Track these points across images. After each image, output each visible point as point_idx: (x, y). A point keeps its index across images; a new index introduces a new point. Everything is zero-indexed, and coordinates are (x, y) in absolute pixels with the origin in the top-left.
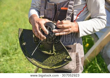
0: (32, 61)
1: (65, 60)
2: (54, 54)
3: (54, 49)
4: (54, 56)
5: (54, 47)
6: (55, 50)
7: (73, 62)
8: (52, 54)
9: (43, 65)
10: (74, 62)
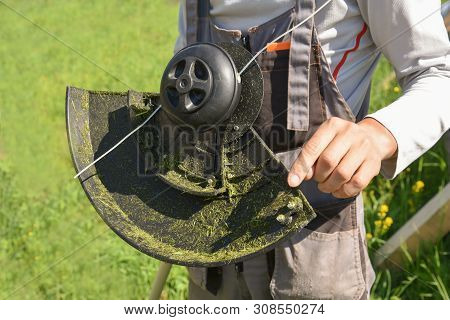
0: (125, 232)
1: (281, 218)
2: (226, 193)
3: (225, 170)
4: (229, 202)
5: (225, 161)
6: (230, 176)
7: (351, 268)
8: (219, 195)
9: (177, 246)
10: (356, 267)
